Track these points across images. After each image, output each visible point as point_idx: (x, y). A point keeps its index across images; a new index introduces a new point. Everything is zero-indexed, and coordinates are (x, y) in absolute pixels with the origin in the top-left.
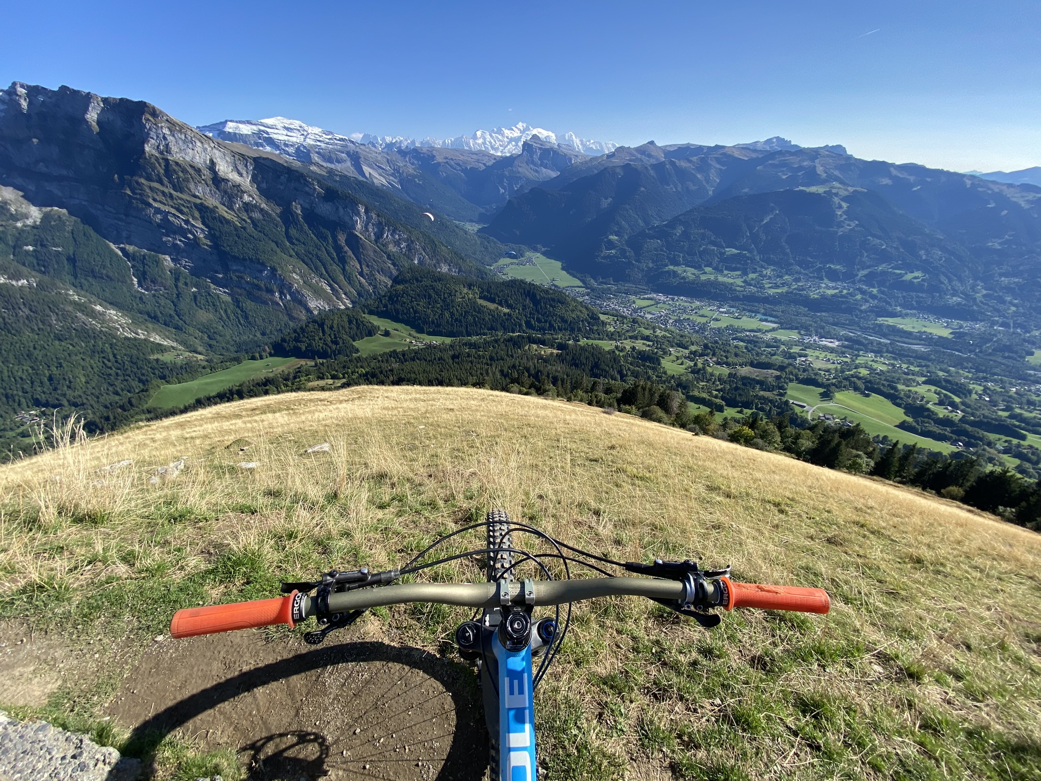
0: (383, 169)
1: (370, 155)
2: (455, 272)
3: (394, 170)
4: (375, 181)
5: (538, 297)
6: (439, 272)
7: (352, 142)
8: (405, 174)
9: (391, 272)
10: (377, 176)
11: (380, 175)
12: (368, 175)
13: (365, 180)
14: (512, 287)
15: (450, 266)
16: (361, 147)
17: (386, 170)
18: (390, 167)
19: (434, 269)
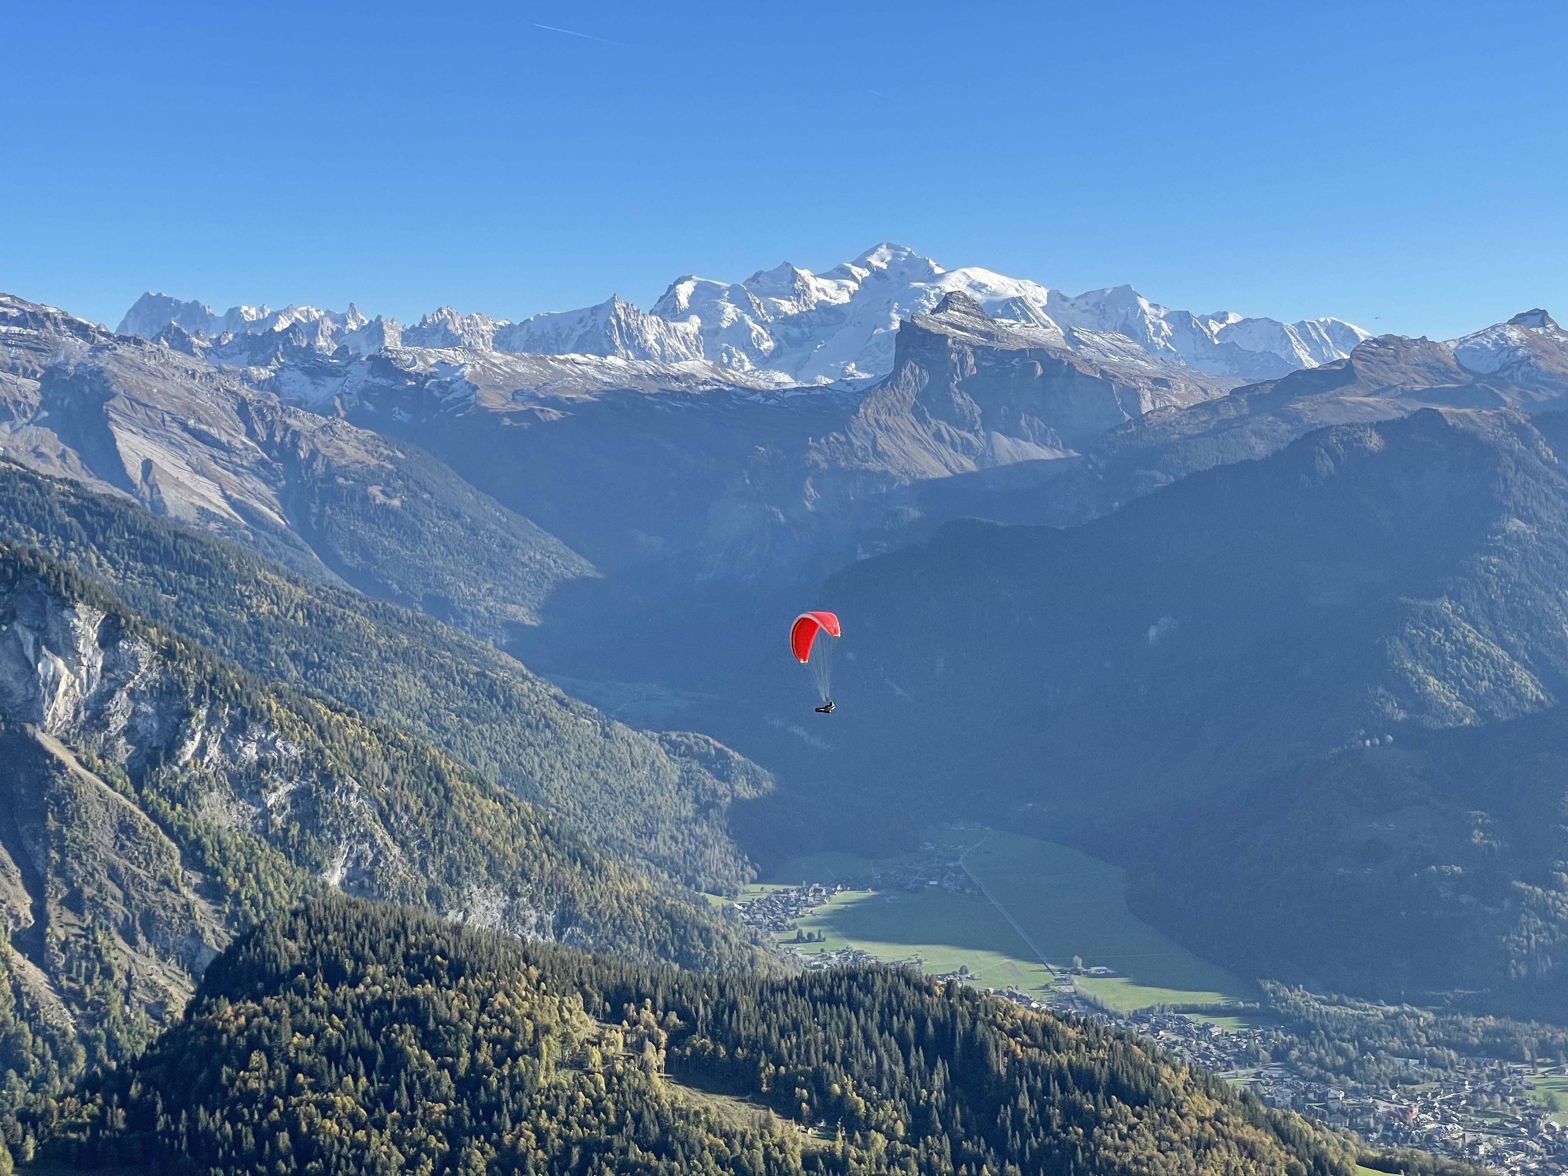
0: (215, 443)
1: (157, 386)
2: (540, 927)
3: (267, 446)
4: (170, 496)
5: (1000, 1065)
6: (456, 929)
7: (82, 330)
8: (319, 467)
9: (196, 935)
10: (185, 476)
11: (200, 471)
12: (135, 471)
13: (118, 493)
14: (853, 1006)
15: (514, 894)
16: (122, 350)
17: (228, 449)
18: (251, 433)
19: (431, 917)
